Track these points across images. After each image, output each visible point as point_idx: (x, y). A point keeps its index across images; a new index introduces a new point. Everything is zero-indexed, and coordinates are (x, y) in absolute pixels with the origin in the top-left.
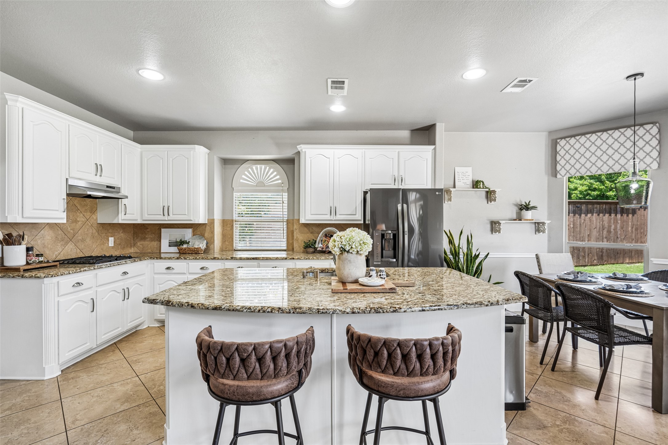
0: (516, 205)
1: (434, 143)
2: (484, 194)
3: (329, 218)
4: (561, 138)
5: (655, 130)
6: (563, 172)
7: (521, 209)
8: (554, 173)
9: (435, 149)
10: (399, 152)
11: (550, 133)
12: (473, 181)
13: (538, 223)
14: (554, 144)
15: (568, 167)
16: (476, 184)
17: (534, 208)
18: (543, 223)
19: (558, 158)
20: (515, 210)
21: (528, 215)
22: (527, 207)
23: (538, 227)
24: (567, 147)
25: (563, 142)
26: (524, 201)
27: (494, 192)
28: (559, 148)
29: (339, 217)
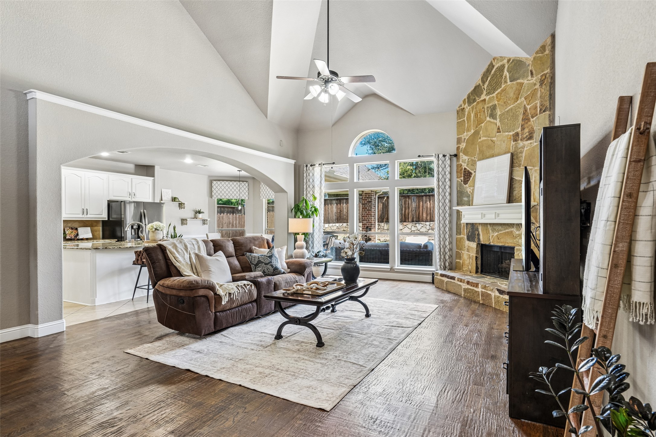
0: (194, 211)
1: (153, 176)
2: (178, 205)
3: (82, 217)
4: (214, 180)
5: (247, 185)
6: (215, 196)
7: (196, 213)
8: (211, 196)
9: (154, 180)
10: (132, 179)
11: (209, 176)
12: (172, 197)
13: (204, 220)
14: (211, 182)
15: (217, 194)
16: (174, 199)
17: (203, 212)
18: (207, 220)
19: (213, 189)
20: (193, 213)
21: (200, 216)
22: (199, 212)
23: (204, 222)
24: (217, 185)
25: (215, 182)
26: (198, 209)
27: (184, 204)
28: (213, 185)
29: (89, 216)
